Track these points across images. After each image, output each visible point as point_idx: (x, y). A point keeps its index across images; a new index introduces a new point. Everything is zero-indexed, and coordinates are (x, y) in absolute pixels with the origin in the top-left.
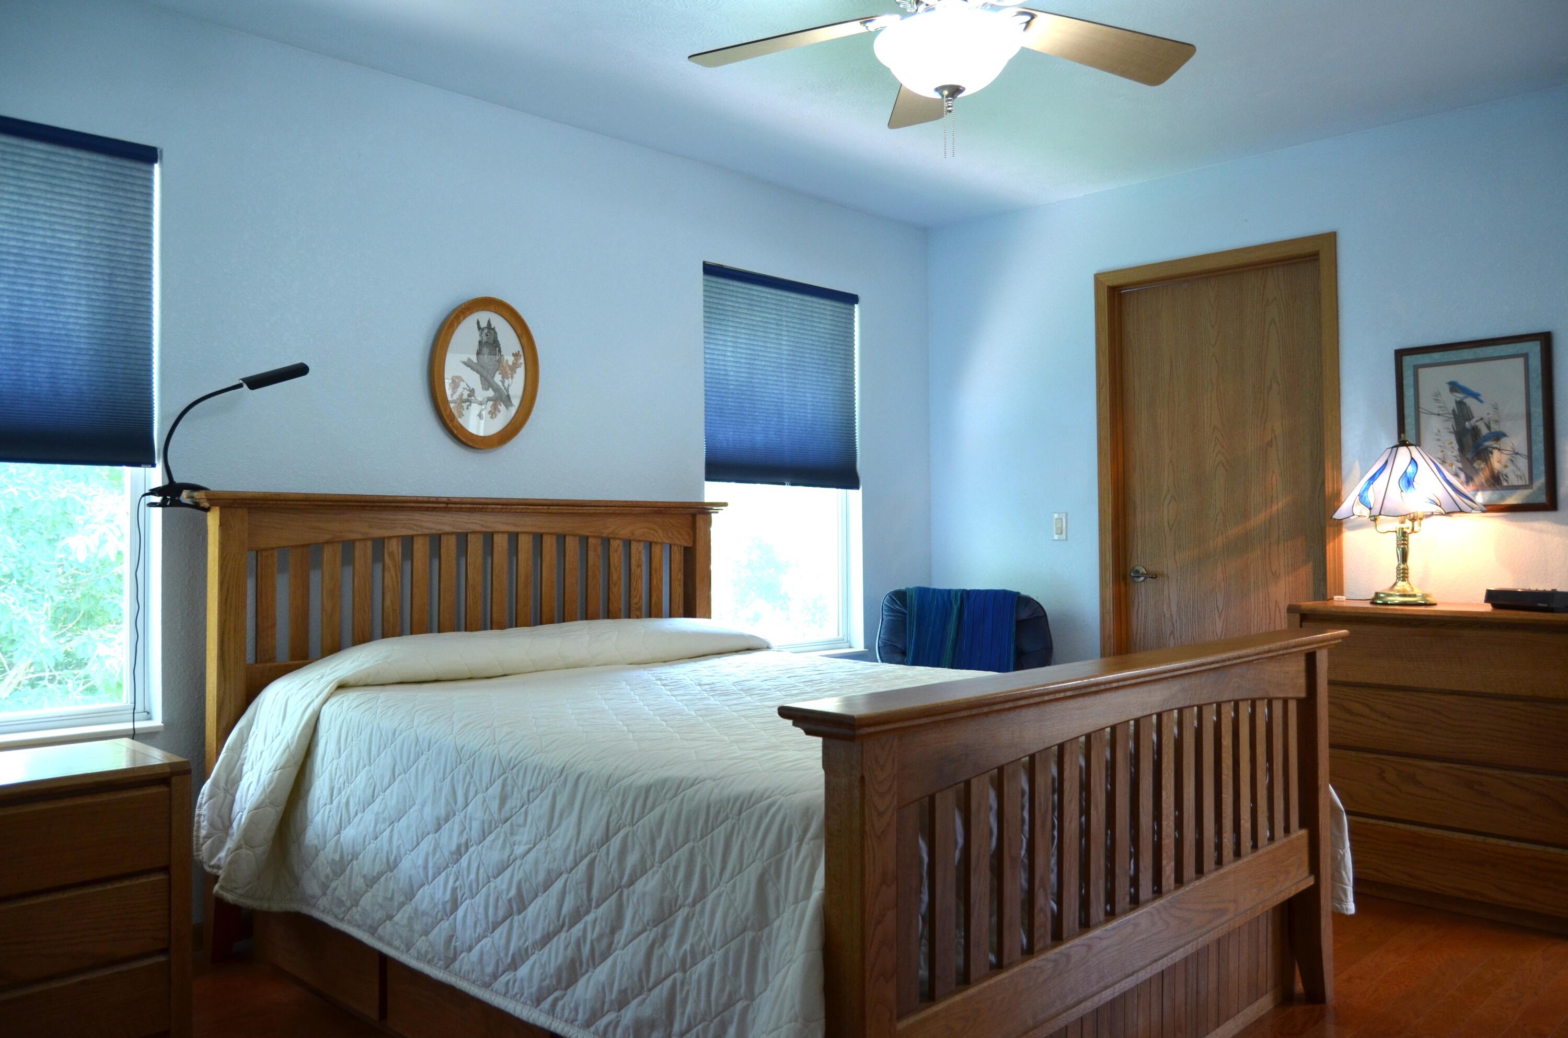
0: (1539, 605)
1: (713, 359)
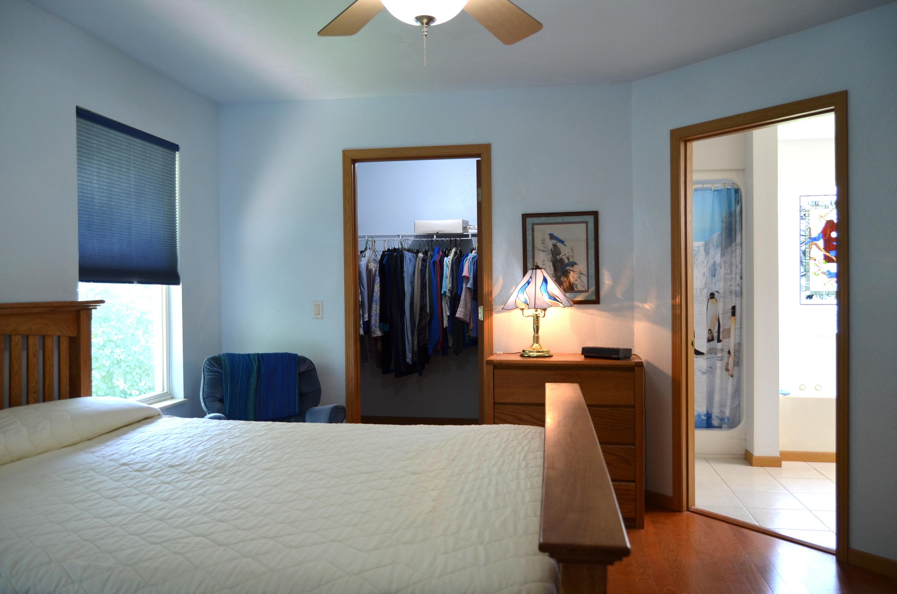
0: (613, 356)
1: (83, 185)
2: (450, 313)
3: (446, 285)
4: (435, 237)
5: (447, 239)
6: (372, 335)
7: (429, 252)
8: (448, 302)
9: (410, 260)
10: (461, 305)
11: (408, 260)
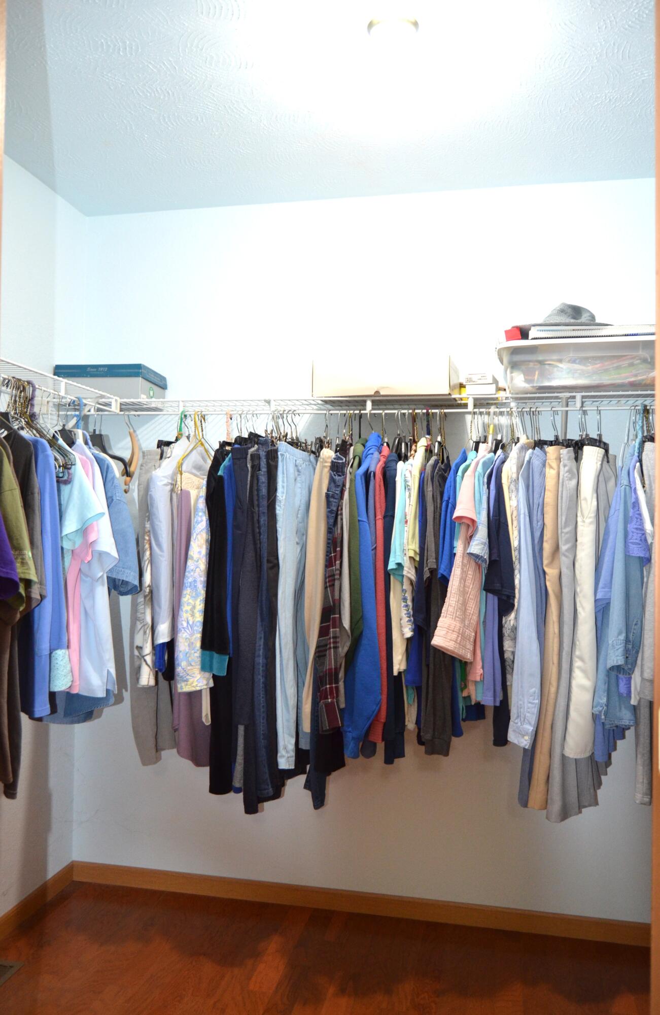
2: (414, 630)
3: (402, 544)
4: (369, 405)
5: (403, 411)
6: (179, 686)
7: (352, 448)
8: (409, 596)
9: (298, 471)
10: (451, 609)
11: (291, 469)
